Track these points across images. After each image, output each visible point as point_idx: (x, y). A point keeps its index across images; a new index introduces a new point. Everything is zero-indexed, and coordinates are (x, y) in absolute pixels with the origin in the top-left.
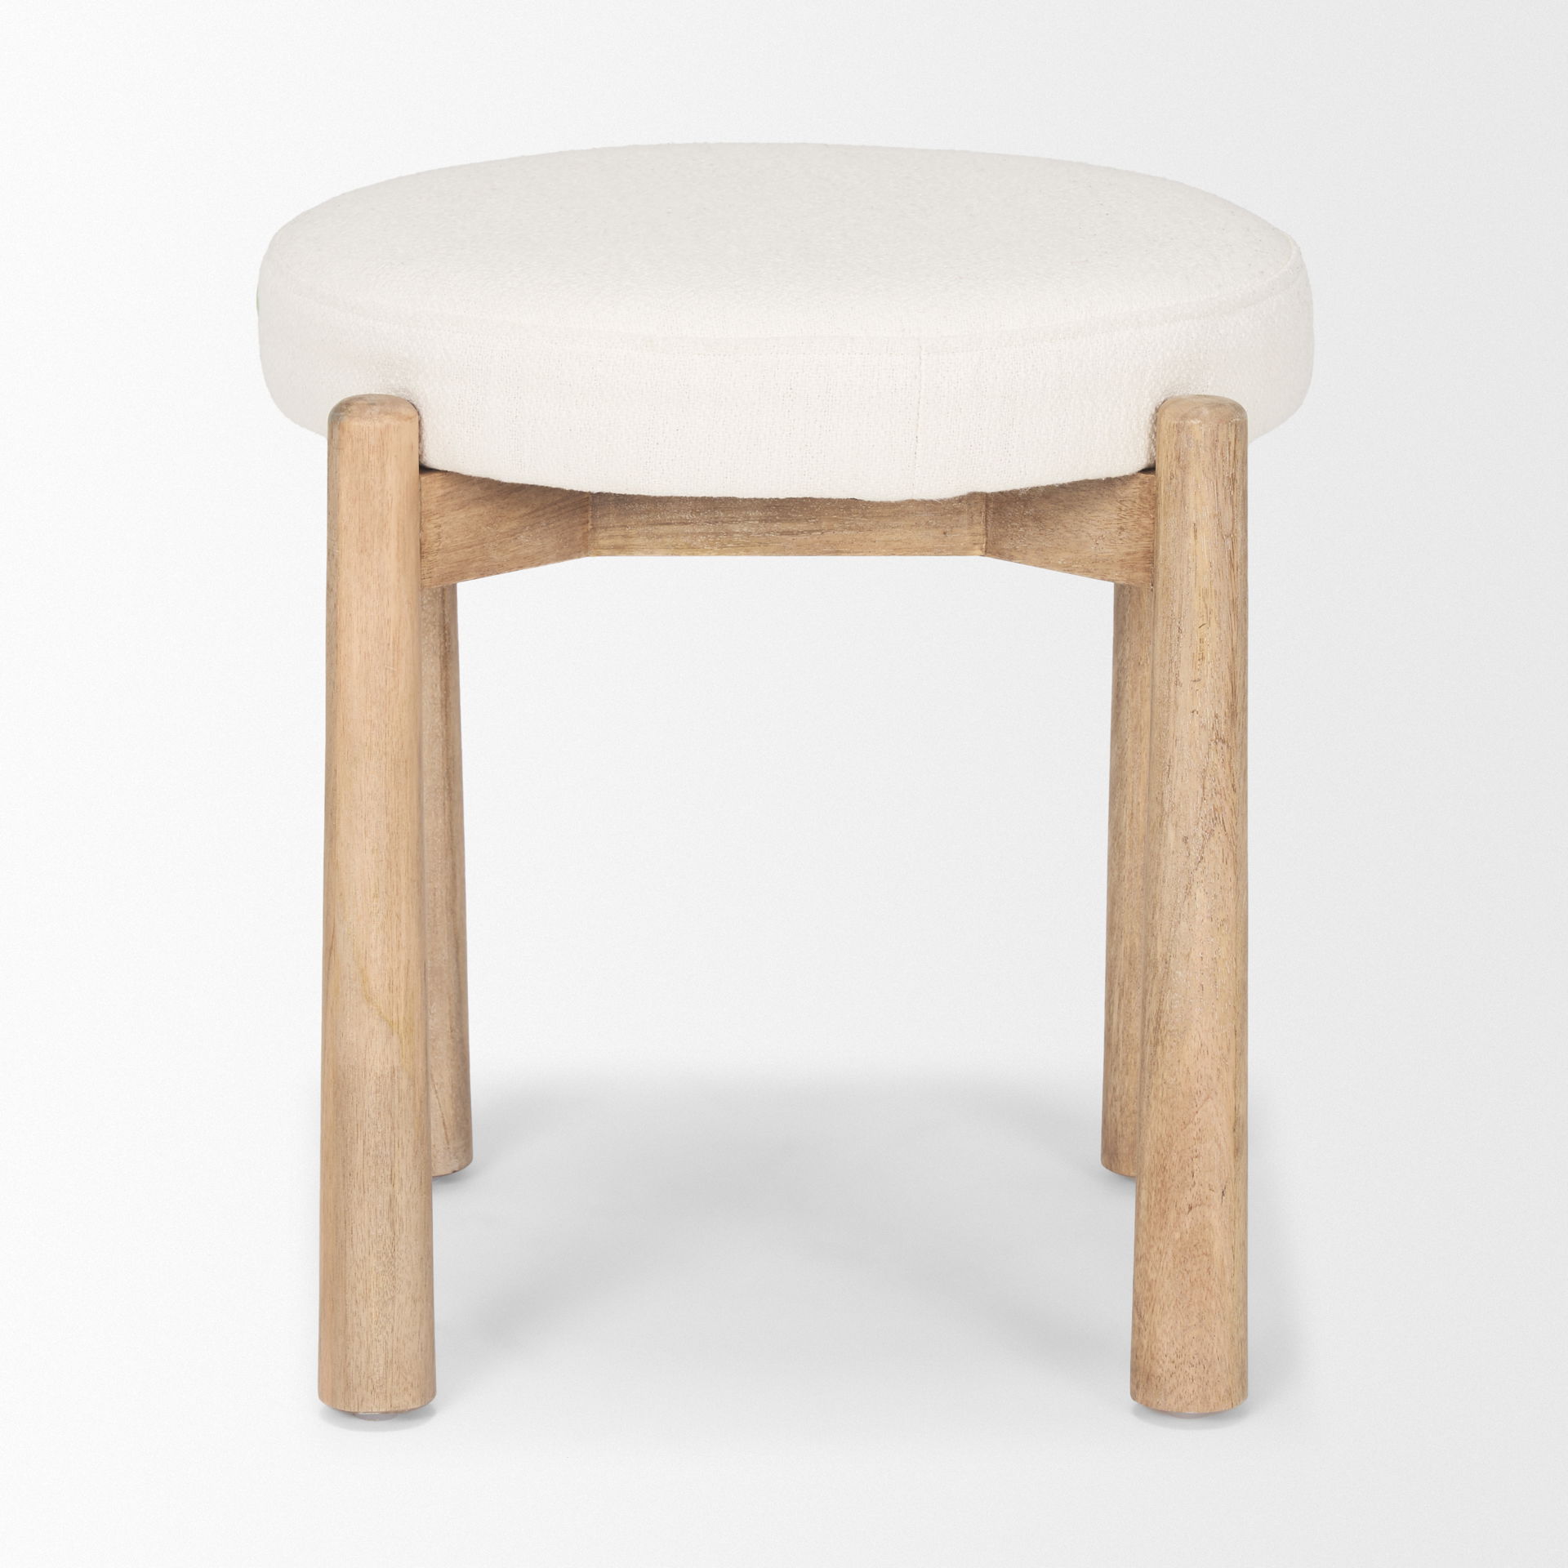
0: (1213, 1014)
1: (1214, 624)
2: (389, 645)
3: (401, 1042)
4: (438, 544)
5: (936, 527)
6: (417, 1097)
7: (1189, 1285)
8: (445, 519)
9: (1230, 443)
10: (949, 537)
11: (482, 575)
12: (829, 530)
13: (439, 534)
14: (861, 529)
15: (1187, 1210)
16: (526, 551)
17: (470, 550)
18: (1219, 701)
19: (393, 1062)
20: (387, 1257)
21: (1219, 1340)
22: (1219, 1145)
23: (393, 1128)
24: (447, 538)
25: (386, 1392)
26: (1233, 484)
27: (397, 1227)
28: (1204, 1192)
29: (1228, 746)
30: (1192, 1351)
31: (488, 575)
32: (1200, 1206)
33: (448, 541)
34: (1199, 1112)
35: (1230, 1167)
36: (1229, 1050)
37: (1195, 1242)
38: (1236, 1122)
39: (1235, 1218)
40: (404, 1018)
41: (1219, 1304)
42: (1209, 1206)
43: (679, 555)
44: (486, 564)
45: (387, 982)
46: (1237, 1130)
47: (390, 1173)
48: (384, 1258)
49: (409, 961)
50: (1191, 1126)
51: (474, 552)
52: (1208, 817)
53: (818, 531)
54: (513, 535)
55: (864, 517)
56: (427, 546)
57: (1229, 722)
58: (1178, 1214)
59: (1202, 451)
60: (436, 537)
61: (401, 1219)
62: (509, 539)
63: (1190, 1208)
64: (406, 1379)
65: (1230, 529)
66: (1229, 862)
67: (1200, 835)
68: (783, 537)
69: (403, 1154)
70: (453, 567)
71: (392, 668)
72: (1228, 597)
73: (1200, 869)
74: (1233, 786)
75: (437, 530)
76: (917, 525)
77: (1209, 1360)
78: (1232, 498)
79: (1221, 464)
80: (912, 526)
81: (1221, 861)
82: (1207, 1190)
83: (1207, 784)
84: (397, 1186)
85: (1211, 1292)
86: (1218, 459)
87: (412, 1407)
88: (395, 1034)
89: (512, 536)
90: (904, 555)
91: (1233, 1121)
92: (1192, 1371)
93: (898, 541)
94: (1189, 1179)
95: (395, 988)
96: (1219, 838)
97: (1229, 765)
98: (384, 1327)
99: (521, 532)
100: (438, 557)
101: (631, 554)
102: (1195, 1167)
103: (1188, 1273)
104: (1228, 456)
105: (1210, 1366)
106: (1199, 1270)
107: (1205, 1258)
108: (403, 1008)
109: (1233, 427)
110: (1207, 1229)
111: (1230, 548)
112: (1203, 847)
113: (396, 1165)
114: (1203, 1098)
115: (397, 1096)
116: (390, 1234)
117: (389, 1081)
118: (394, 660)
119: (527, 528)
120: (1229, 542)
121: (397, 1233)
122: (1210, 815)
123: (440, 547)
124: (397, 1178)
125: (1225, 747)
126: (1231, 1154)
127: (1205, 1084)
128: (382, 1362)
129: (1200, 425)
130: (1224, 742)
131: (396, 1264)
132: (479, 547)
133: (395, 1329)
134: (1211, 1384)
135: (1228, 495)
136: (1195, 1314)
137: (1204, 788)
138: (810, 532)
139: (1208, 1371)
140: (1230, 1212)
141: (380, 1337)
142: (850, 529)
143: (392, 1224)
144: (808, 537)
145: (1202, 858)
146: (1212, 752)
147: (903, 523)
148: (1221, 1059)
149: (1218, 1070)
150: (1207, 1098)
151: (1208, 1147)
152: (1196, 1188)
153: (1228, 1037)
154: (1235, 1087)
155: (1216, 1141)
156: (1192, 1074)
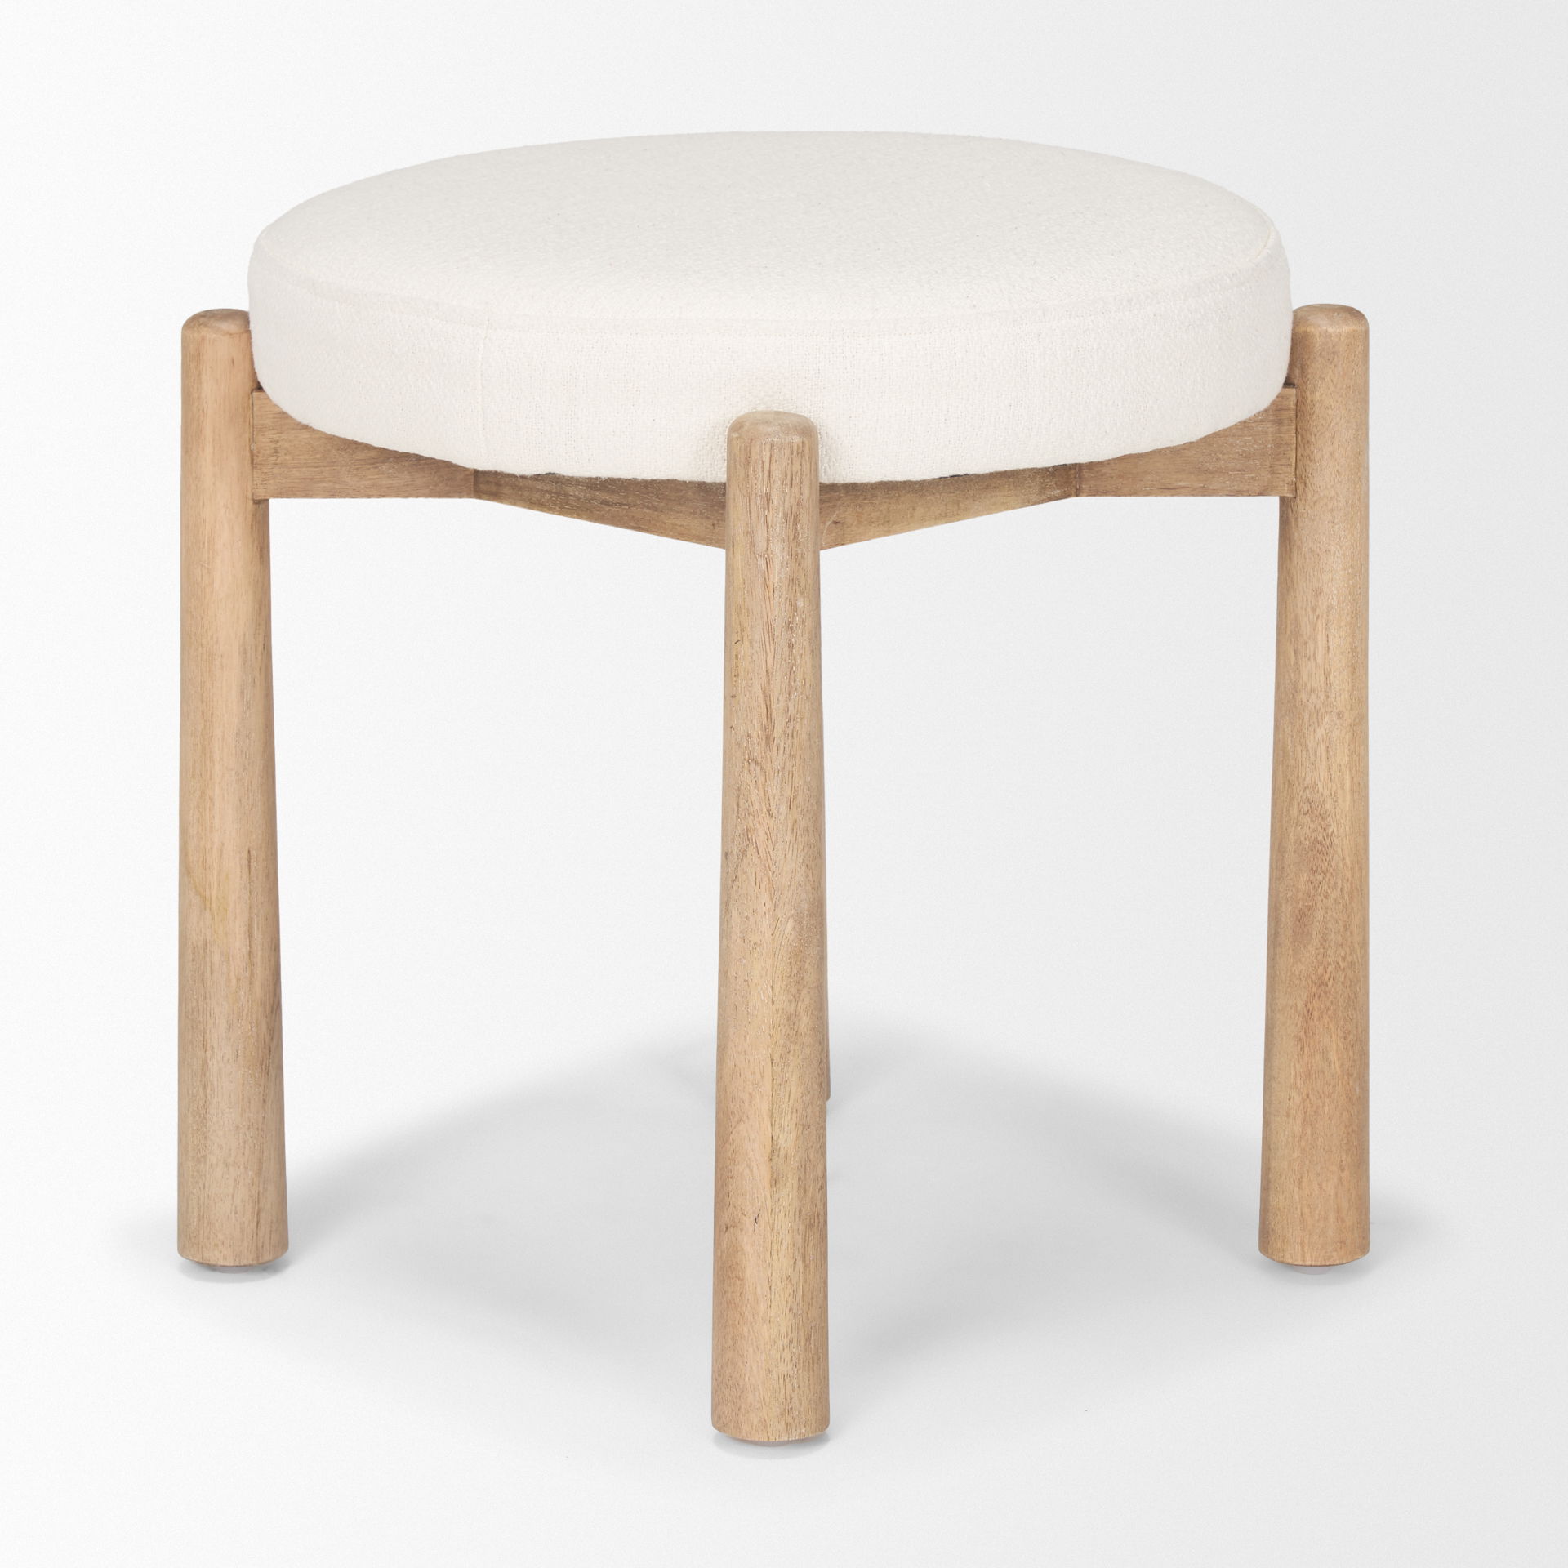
0: (745, 1036)
1: (747, 643)
2: (204, 543)
3: (213, 919)
4: (274, 458)
5: (708, 518)
6: (232, 974)
7: (726, 1306)
8: (284, 436)
9: (763, 462)
10: (718, 529)
11: (333, 496)
12: (634, 506)
13: (275, 449)
14: (655, 509)
16: (391, 482)
17: (317, 469)
18: (752, 721)
19: (205, 934)
20: (200, 1117)
21: (751, 1368)
22: (752, 1171)
23: (205, 998)
24: (286, 454)
25: (199, 1244)
26: (768, 504)
27: (208, 1091)
28: (737, 1215)
29: (762, 769)
30: (728, 1372)
31: (341, 497)
32: (734, 1228)
33: (288, 457)
34: (734, 1133)
35: (765, 1196)
36: (762, 1077)
37: (731, 1263)
38: (773, 1151)
39: (772, 1249)
40: (217, 897)
41: (751, 1332)
42: (741, 1230)
43: (533, 509)
44: (337, 486)
45: (201, 859)
46: (775, 1161)
47: (202, 1039)
48: (197, 1117)
49: (223, 844)
50: (727, 1145)
51: (322, 472)
52: (742, 836)
53: (625, 505)
54: (373, 464)
55: (657, 497)
56: (260, 458)
57: (763, 743)
58: (721, 1230)
59: (738, 466)
60: (273, 451)
61: (212, 1085)
62: (369, 466)
63: (727, 1228)
64: (217, 1236)
65: (765, 549)
66: (763, 886)
67: (735, 853)
68: (603, 506)
69: (214, 1024)
70: (295, 483)
71: (206, 566)
72: (762, 617)
73: (735, 888)
74: (769, 810)
75: (273, 445)
76: (695, 513)
77: (741, 1386)
78: (766, 517)
79: (753, 481)
80: (691, 513)
81: (753, 884)
83: (741, 804)
84: (209, 1053)
85: (743, 1317)
86: (751, 476)
87: (222, 1264)
88: (208, 910)
89: (371, 464)
90: (686, 540)
91: (769, 1149)
92: (727, 1392)
93: (681, 526)
94: (726, 1198)
95: (207, 867)
96: (752, 859)
97: (764, 788)
98: (197, 1183)
99: (383, 462)
100: (275, 471)
101: (501, 502)
102: (731, 1187)
103: (726, 1292)
104: (760, 474)
105: (742, 1392)
106: (733, 1292)
107: (738, 1282)
108: (216, 886)
109: (768, 446)
110: (739, 1253)
111: (764, 567)
112: (737, 866)
113: (208, 1032)
114: (736, 1119)
115: (209, 968)
116: (202, 1096)
117: (202, 952)
118: (209, 558)
119: (391, 460)
120: (762, 562)
121: (209, 1097)
122: (743, 834)
123: (278, 462)
124: (208, 1045)
125: (758, 769)
126: (767, 1182)
127: (738, 1106)
128: (196, 1214)
129: (737, 438)
130: (756, 763)
131: (208, 1125)
132: (327, 468)
133: (207, 1185)
134: (743, 1410)
135: (761, 514)
136: (730, 1336)
137: (738, 806)
138: (621, 504)
139: (740, 1397)
140: (765, 1242)
141: (195, 1191)
142: (648, 507)
143: (205, 1087)
144: (620, 510)
145: (736, 877)
146: (746, 771)
147: (684, 509)
148: (753, 1084)
149: (750, 1094)
150: (740, 1120)
151: (741, 1170)
152: (731, 1209)
153: (762, 1063)
154: (772, 1116)
155: (748, 1166)
156: (728, 1093)
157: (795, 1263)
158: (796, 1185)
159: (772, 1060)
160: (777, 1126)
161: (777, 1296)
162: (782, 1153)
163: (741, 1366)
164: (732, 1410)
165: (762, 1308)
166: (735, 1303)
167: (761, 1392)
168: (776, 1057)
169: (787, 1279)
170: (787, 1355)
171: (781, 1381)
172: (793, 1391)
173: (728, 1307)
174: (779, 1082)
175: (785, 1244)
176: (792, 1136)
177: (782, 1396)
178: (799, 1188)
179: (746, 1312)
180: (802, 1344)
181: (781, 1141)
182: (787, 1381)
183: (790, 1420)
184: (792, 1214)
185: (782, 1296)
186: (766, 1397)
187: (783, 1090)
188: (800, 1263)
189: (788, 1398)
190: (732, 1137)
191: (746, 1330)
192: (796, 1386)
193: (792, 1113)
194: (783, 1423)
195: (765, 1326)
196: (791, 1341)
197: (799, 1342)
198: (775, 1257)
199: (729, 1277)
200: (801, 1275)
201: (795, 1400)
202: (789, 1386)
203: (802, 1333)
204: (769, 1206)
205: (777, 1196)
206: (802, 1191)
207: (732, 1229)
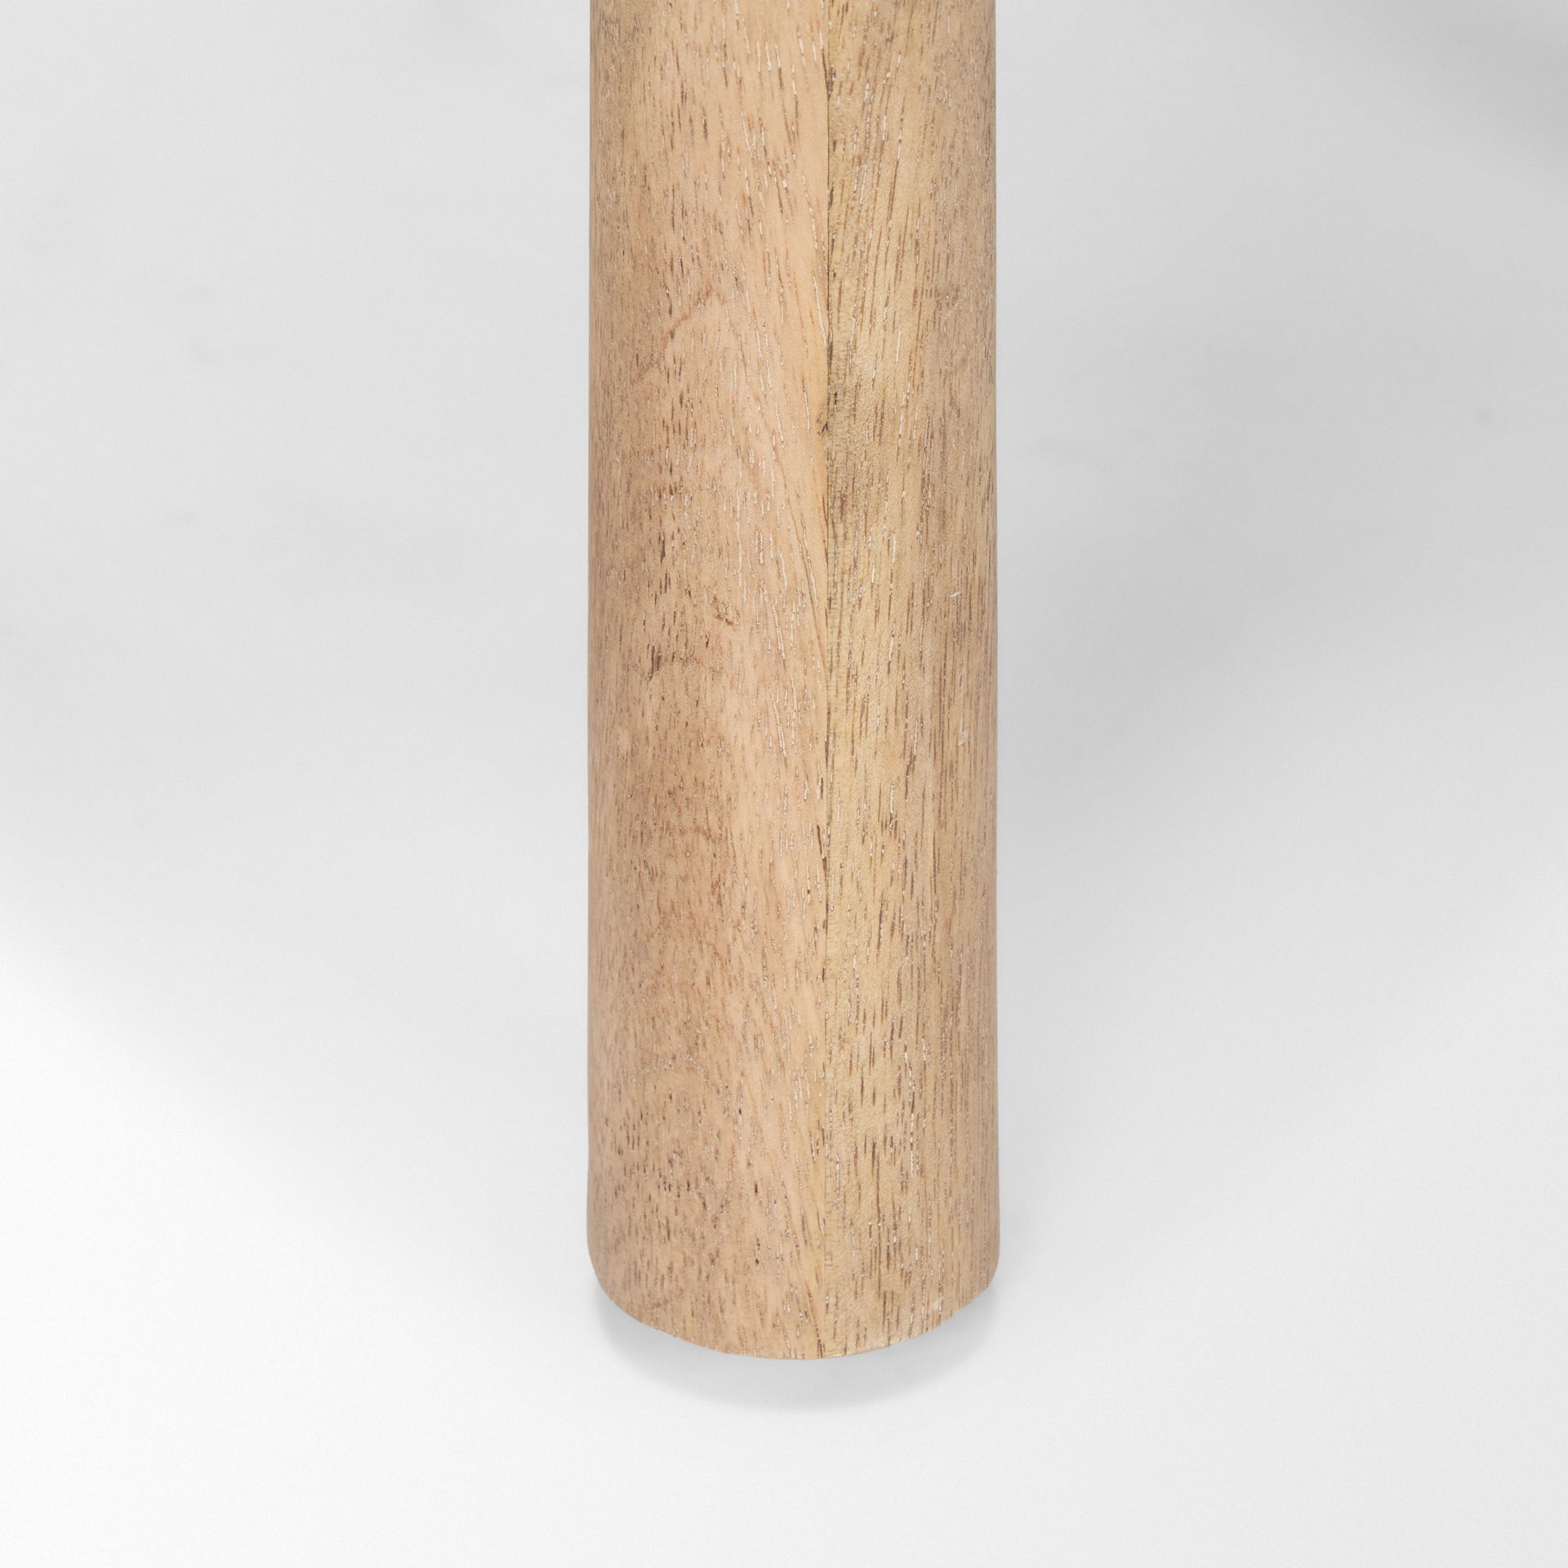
7: (656, 919)
15: (647, 664)
21: (757, 1128)
22: (754, 471)
28: (698, 621)
30: (665, 1137)
32: (685, 662)
34: (678, 333)
35: (805, 554)
36: (793, 137)
37: (671, 782)
38: (833, 398)
39: (831, 733)
41: (757, 1012)
42: (716, 672)
46: (838, 431)
50: (653, 375)
58: (626, 668)
63: (657, 662)
77: (721, 1185)
82: (709, 619)
85: (725, 963)
91: (817, 392)
92: (665, 1202)
94: (652, 557)
102: (669, 526)
103: (653, 875)
106: (684, 879)
107: (704, 847)
110: (709, 751)
114: (689, 289)
126: (811, 506)
127: (696, 240)
134: (727, 1263)
136: (673, 1023)
139: (715, 1219)
140: (804, 709)
148: (756, 163)
149: (747, 200)
150: (705, 294)
151: (711, 466)
152: (672, 597)
153: (792, 86)
154: (829, 274)
155: (742, 452)
156: (656, 194)
157: (910, 769)
158: (912, 506)
159: (830, 74)
160: (849, 308)
161: (849, 888)
162: (867, 401)
163: (720, 1122)
164: (687, 1261)
165: (797, 931)
166: (691, 916)
167: (795, 1207)
168: (845, 63)
169: (884, 826)
170: (882, 1076)
171: (865, 1162)
172: (904, 1187)
173: (664, 922)
174: (854, 150)
175: (876, 710)
176: (903, 338)
177: (867, 1209)
178: (924, 514)
179: (738, 949)
180: (933, 1030)
181: (865, 364)
182: (884, 1158)
183: (893, 1281)
184: (899, 604)
185: (867, 884)
186: (812, 1222)
187: (868, 177)
188: (926, 767)
189: (887, 1211)
190: (674, 348)
191: (735, 1002)
192: (912, 1169)
193: (900, 256)
194: (870, 1295)
195: (807, 991)
196: (897, 1030)
197: (920, 1027)
198: (842, 760)
199: (668, 828)
200: (930, 806)
201: (911, 1214)
202: (890, 1175)
203: (932, 997)
204: (821, 591)
205: (847, 551)
206: (934, 520)
207: (677, 665)
